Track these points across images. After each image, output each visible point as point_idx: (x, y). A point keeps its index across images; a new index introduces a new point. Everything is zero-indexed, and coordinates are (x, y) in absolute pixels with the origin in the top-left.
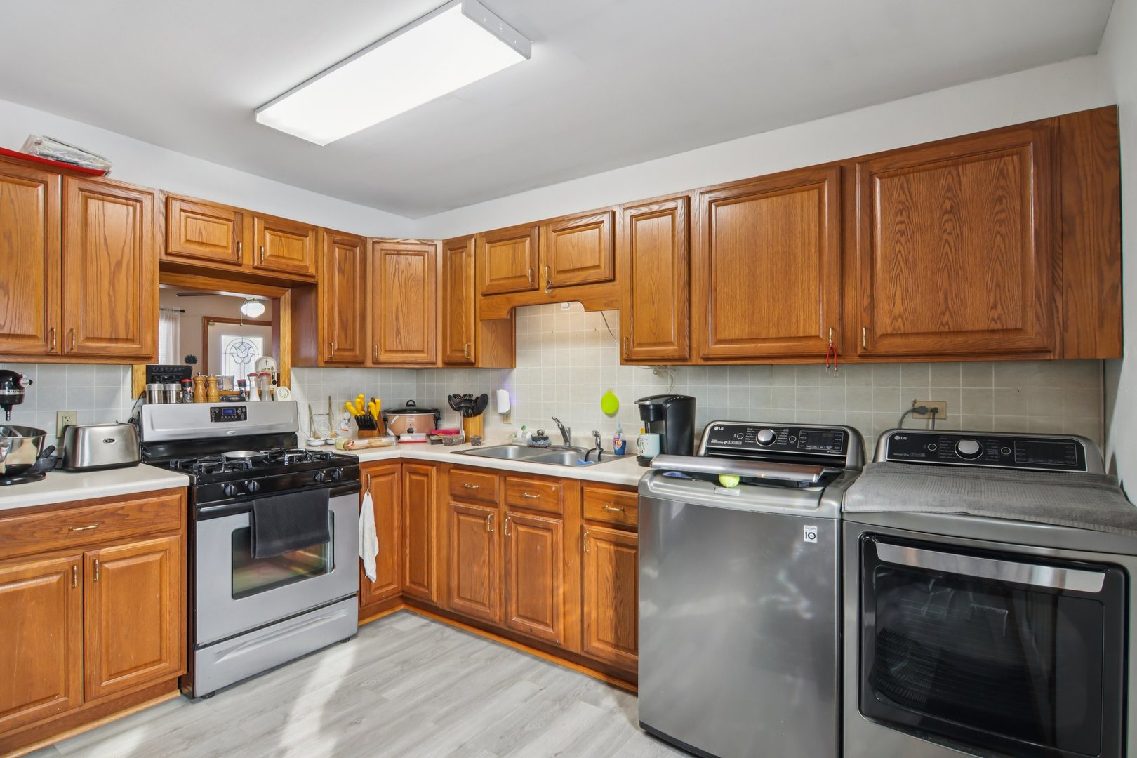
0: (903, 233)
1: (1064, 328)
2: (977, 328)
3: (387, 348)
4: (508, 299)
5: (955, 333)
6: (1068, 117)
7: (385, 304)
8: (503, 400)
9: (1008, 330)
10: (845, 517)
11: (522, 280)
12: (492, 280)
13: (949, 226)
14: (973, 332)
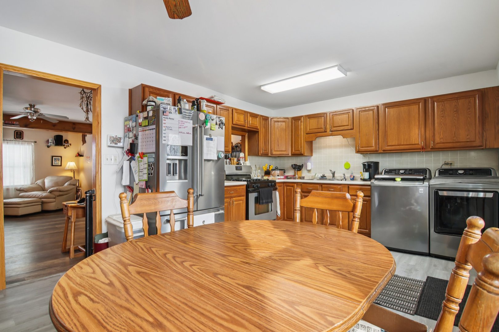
0: (443, 117)
1: (486, 140)
2: (463, 141)
3: (275, 150)
4: (315, 135)
5: (457, 142)
6: (487, 88)
7: (274, 137)
8: (309, 166)
9: (471, 141)
10: (430, 186)
11: (321, 129)
12: (310, 129)
13: (455, 115)
14: (462, 142)
